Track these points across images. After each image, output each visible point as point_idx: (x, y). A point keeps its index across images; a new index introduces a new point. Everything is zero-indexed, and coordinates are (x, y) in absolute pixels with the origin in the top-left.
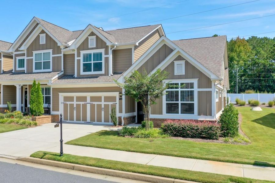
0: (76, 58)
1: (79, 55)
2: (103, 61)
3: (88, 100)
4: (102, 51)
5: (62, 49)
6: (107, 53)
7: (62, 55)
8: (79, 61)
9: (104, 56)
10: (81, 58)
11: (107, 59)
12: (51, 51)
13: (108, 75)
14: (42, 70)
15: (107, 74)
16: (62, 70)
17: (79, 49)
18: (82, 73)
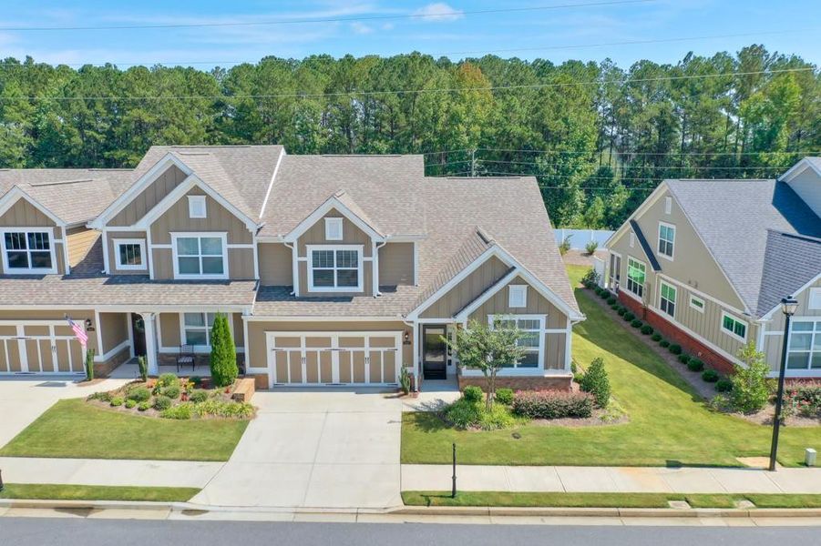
0: (296, 259)
1: (302, 253)
2: (360, 269)
3: (335, 344)
4: (359, 248)
5: (254, 234)
6: (368, 253)
7: (254, 246)
8: (303, 265)
9: (361, 259)
10: (309, 259)
11: (368, 265)
12: (223, 236)
13: (371, 295)
14: (201, 276)
15: (368, 292)
16: (257, 277)
17: (303, 241)
18: (312, 289)
